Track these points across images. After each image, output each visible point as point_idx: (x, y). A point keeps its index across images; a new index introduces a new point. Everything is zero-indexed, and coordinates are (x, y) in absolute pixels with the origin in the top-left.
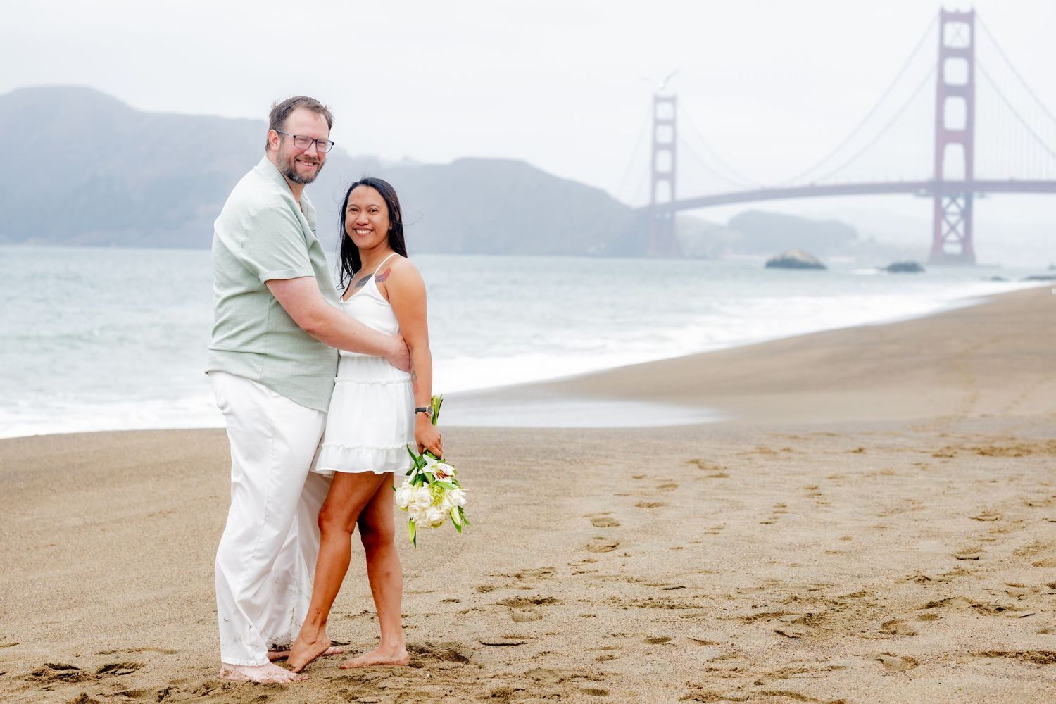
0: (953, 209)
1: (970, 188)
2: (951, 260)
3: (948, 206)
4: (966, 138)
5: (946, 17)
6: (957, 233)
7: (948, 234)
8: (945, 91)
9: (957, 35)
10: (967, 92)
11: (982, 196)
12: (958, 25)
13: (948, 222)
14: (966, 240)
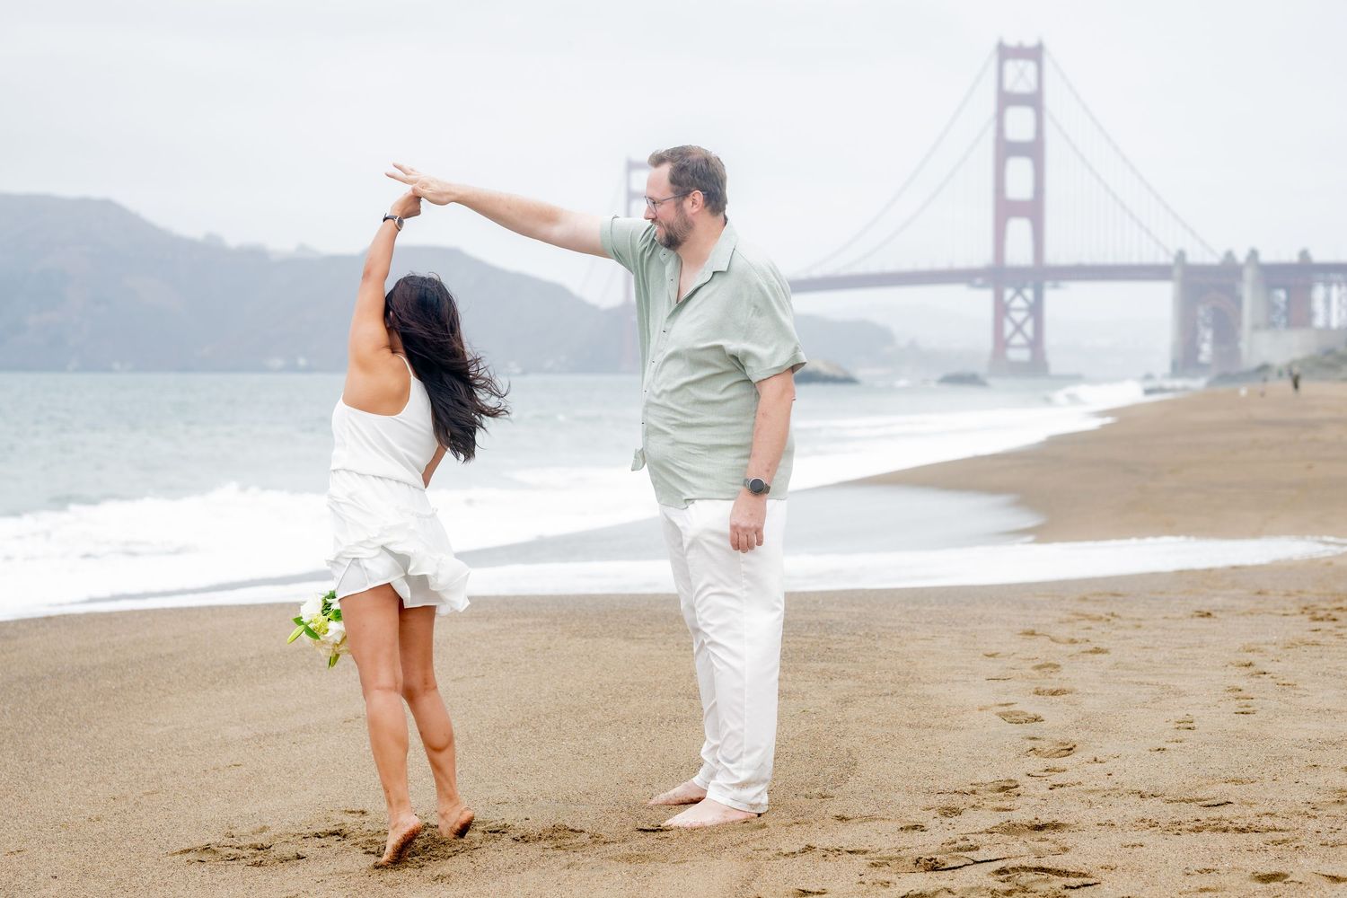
0: (1018, 304)
1: (1041, 275)
2: (1018, 370)
3: (1013, 299)
4: (1033, 210)
5: (1006, 53)
6: (1024, 335)
7: (1012, 335)
8: (1006, 150)
9: (1020, 76)
10: (1034, 150)
11: (1056, 287)
12: (1021, 63)
13: (1013, 321)
14: (1036, 343)
